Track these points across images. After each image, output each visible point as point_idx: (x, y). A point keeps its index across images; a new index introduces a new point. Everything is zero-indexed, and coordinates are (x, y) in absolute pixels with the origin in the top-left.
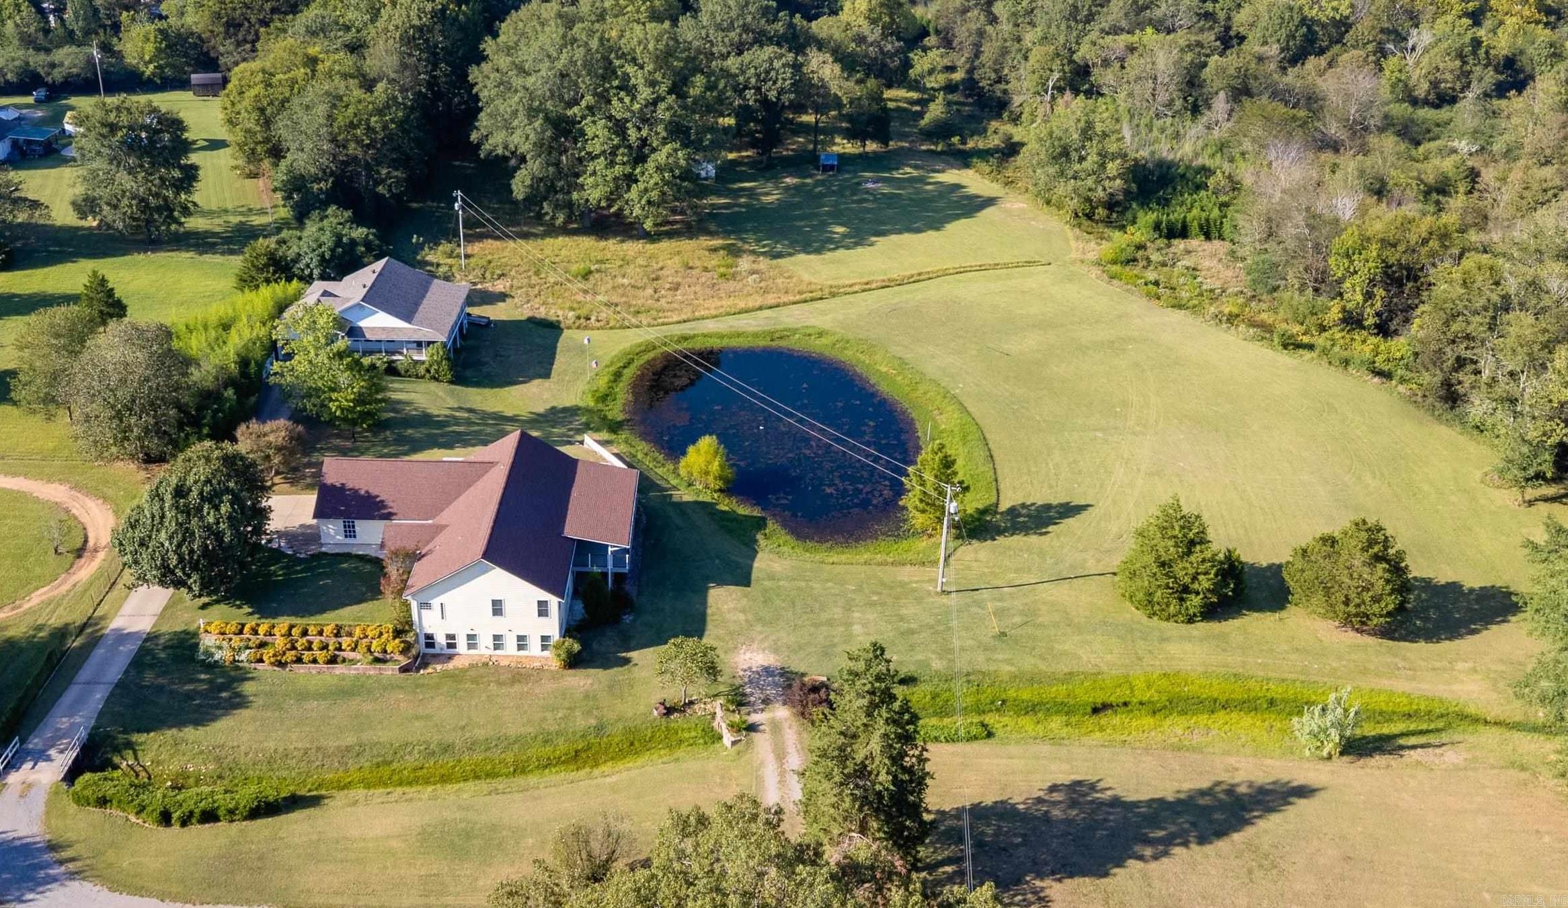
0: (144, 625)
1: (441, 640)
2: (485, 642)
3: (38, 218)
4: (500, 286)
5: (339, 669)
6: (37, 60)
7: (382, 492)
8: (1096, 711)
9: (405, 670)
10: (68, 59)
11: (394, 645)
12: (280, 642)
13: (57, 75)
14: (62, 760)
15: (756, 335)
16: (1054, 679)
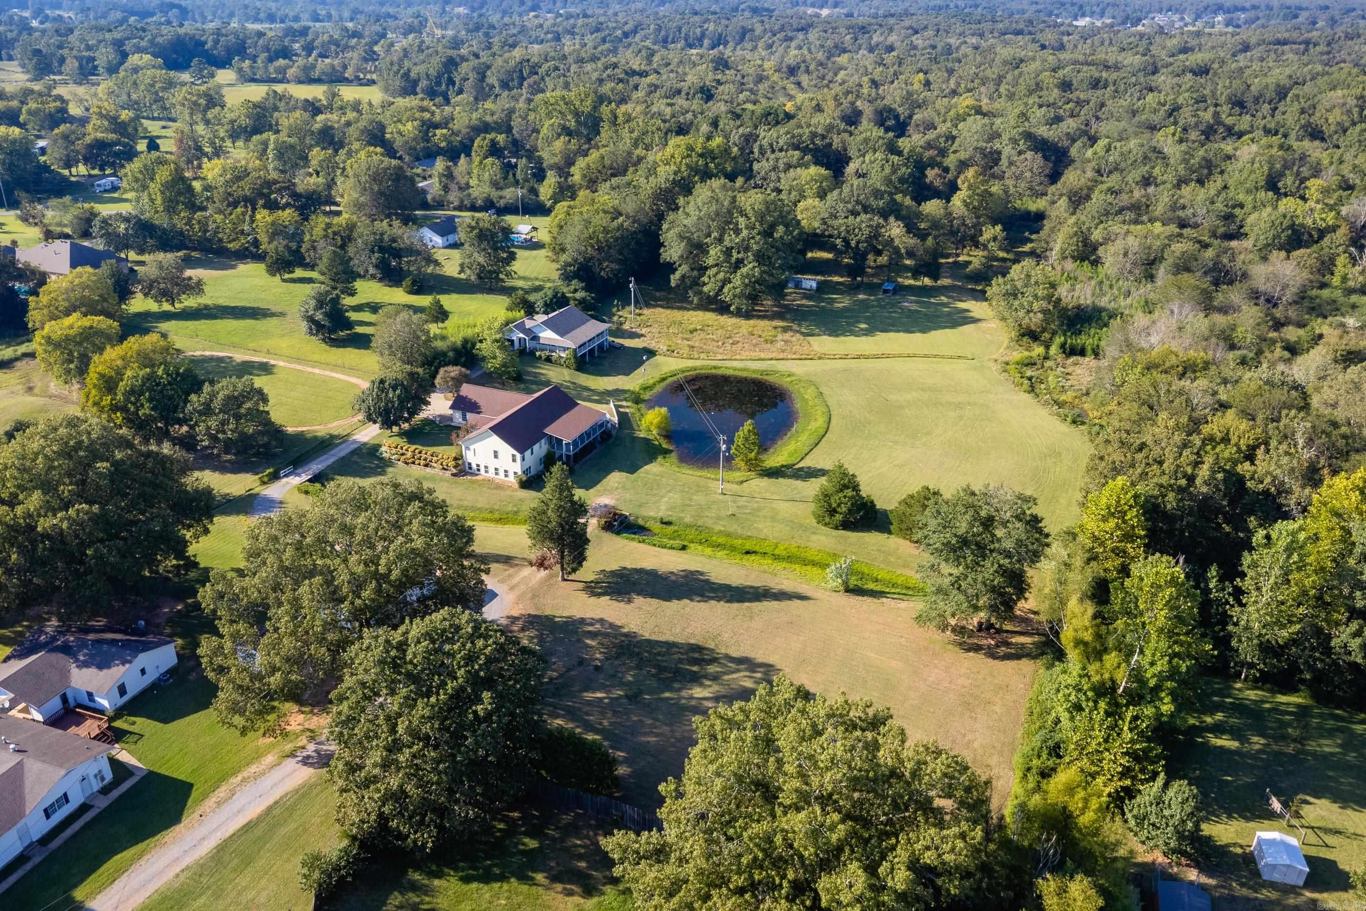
0: (365, 439)
1: (474, 466)
2: (492, 470)
3: (438, 271)
4: (643, 331)
5: (428, 470)
6: (494, 194)
7: (481, 402)
8: (748, 553)
9: (454, 475)
10: (512, 194)
11: (452, 463)
12: (409, 454)
13: (502, 203)
14: (305, 477)
15: (754, 371)
16: (738, 537)
